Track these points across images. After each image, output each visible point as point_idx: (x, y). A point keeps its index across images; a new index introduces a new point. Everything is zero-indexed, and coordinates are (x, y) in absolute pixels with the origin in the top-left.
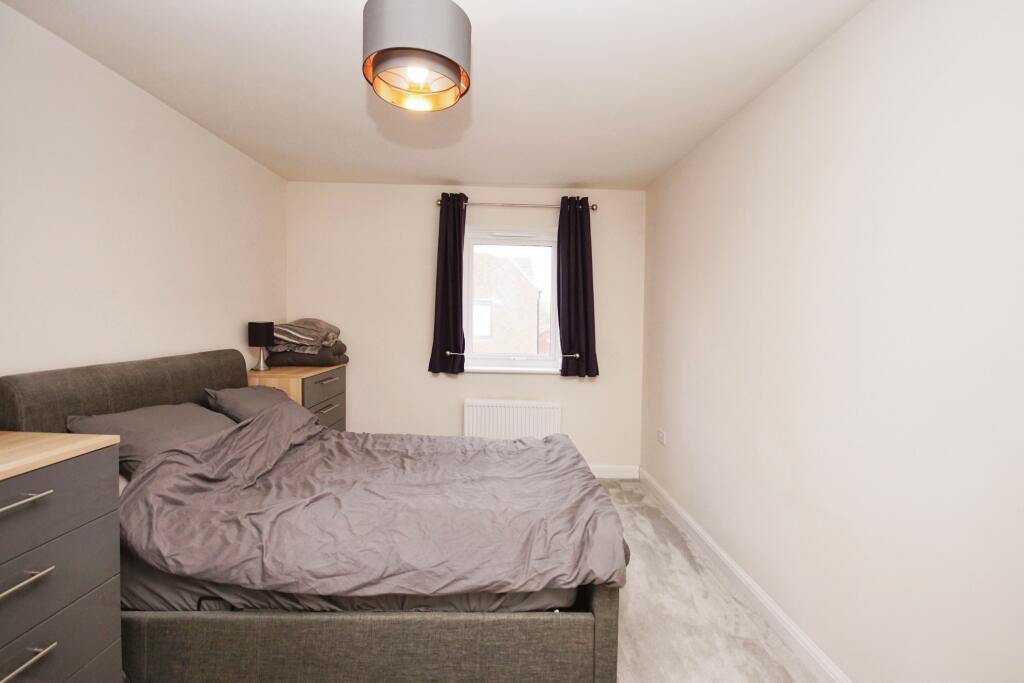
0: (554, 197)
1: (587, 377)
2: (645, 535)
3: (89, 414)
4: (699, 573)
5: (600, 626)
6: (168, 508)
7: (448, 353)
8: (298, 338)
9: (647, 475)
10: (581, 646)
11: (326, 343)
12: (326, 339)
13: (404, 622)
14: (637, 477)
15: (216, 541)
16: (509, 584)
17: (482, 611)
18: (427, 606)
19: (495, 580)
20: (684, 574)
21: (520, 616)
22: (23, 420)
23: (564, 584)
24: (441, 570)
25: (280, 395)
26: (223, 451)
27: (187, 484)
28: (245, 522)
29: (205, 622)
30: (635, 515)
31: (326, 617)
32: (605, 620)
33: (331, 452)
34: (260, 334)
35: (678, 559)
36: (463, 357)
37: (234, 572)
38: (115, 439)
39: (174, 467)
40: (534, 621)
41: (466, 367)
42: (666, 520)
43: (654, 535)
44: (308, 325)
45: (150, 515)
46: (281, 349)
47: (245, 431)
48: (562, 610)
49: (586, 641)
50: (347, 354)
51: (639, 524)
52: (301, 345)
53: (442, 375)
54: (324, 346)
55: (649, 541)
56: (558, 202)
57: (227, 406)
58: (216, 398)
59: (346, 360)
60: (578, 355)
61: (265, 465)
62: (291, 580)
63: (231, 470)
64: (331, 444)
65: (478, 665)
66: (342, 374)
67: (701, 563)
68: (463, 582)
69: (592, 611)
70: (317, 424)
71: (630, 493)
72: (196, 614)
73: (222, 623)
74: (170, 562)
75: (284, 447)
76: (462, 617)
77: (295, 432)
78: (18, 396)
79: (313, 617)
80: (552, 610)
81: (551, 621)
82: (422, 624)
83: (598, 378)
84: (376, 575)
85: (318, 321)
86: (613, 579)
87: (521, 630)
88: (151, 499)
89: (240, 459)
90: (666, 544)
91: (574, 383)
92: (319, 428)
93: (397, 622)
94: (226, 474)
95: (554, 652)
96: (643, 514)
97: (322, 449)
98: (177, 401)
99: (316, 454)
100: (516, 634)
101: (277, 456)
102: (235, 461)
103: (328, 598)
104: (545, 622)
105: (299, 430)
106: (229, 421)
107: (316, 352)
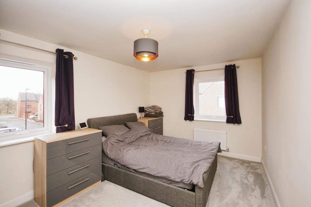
0: (223, 66)
1: (236, 124)
2: (248, 181)
3: (102, 126)
4: (263, 199)
5: (197, 197)
6: (111, 145)
7: (189, 115)
8: (150, 110)
9: (263, 162)
10: (191, 201)
11: (157, 112)
12: (157, 110)
13: (148, 180)
14: (260, 162)
15: (116, 153)
16: (171, 178)
17: (166, 183)
18: (154, 178)
19: (168, 175)
20: (256, 197)
21: (175, 187)
22: (92, 126)
23: (186, 182)
24: (155, 169)
25: (143, 124)
26: (125, 135)
27: (115, 141)
28: (122, 150)
29: (114, 169)
30: (249, 174)
31: (134, 174)
32: (198, 196)
33: (149, 139)
34: (141, 110)
35: (257, 192)
36: (194, 116)
37: (118, 160)
38: (101, 131)
39: (114, 137)
40: (178, 190)
41: (195, 119)
42: (263, 179)
43: (252, 182)
44: (154, 107)
45: (107, 146)
46: (147, 113)
47: (131, 131)
48: (187, 189)
49: (193, 200)
50: (163, 114)
51: (249, 177)
52: (151, 112)
53: (188, 121)
54: (156, 112)
55: (249, 184)
56: (224, 67)
57: (129, 126)
58: (127, 124)
59: (163, 116)
60: (232, 117)
61: (133, 140)
62: (127, 164)
63: (125, 140)
64: (150, 137)
65: (164, 196)
66: (162, 119)
67: (267, 196)
68: (160, 174)
69: (194, 192)
70: (150, 131)
71: (253, 167)
72: (114, 167)
73: (117, 170)
74: (109, 156)
75: (139, 136)
76: (161, 183)
77: (143, 133)
78: (91, 122)
79: (131, 173)
80: (185, 189)
81: (183, 191)
82: (152, 182)
83: (241, 125)
84: (142, 167)
85: (156, 106)
86: (198, 184)
87: (175, 191)
88: (108, 143)
89: (128, 138)
90: (256, 186)
91: (231, 126)
92: (150, 133)
93: (147, 180)
94: (124, 140)
95: (183, 200)
96: (253, 175)
97: (148, 138)
98: (120, 124)
99: (146, 139)
100: (174, 192)
101: (137, 138)
102: (127, 138)
103: (134, 170)
104: (181, 191)
105: (144, 133)
106: (128, 129)
107: (154, 114)
